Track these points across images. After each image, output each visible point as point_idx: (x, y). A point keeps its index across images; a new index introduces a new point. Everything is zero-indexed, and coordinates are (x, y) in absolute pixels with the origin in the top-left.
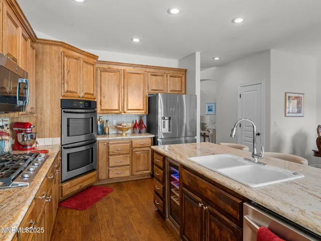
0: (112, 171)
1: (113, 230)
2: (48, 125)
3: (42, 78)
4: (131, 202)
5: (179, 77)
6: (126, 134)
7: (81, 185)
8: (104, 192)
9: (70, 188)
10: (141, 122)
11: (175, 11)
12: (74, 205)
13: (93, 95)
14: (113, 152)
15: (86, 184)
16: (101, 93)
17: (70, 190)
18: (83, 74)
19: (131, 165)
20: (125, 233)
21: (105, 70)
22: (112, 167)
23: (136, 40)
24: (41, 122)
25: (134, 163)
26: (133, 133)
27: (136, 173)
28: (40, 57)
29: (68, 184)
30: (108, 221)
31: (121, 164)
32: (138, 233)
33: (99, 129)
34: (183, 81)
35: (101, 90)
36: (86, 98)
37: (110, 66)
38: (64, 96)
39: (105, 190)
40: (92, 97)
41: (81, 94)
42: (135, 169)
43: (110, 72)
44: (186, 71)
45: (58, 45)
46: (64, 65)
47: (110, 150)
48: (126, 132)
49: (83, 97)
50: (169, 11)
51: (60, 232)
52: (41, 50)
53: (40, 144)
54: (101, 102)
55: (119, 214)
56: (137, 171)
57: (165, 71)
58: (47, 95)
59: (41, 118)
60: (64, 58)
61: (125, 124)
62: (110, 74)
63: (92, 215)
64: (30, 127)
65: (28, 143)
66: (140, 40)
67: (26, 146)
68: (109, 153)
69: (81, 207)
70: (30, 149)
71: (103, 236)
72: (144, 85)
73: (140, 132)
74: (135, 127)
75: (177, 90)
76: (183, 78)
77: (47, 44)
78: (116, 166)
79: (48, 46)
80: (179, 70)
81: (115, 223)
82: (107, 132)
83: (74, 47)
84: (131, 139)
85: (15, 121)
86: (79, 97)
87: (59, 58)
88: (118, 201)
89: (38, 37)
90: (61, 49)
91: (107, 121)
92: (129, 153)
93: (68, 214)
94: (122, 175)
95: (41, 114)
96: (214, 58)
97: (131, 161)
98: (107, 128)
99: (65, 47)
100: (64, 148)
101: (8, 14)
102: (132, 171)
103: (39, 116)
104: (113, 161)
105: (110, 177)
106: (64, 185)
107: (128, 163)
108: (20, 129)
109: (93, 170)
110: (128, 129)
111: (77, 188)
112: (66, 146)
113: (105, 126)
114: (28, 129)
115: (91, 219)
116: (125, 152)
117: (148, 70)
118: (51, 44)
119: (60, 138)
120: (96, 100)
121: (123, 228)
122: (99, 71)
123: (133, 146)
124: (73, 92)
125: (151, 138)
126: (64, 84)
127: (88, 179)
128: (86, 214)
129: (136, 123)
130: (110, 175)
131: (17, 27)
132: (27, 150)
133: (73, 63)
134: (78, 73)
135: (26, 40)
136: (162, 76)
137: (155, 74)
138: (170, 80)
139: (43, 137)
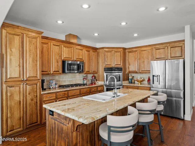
3: (99, 61)
5: (179, 47)
18: (114, 57)
24: (99, 76)
28: (99, 54)
33: (130, 80)
34: (183, 48)
35: (128, 62)
38: (105, 66)
40: (120, 66)
44: (184, 41)
46: (105, 55)
52: (99, 52)
53: (99, 83)
54: (129, 67)
59: (99, 74)
62: (133, 53)
74: (148, 80)
76: (183, 46)
77: (100, 49)
82: (133, 82)
86: (113, 66)
87: (103, 53)
91: (133, 77)
98: (133, 80)
99: (106, 48)
100: (105, 86)
117: (154, 47)
119: (104, 82)
120: (122, 67)
122: (128, 53)
124: (109, 65)
129: (149, 78)
131: (82, 50)
133: (109, 53)
134: (112, 56)
135: (89, 51)
136: (164, 48)
137: (159, 48)
138: (171, 50)
139: (100, 81)
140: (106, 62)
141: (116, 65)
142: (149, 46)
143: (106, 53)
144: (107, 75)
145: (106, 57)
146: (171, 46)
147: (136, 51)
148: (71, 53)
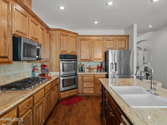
0: (85, 90)
1: (76, 118)
2: (55, 66)
3: (52, 46)
4: (90, 106)
5: (124, 40)
6: (93, 72)
7: (69, 94)
8: (80, 99)
9: (64, 95)
10: (102, 65)
11: (110, 3)
12: (65, 103)
13: (75, 52)
14: (85, 80)
15: (72, 94)
16: (80, 51)
17: (64, 96)
18: (70, 43)
19: (94, 88)
20: (81, 121)
21: (82, 40)
22: (85, 88)
23: (96, 23)
24: (52, 65)
25: (96, 87)
26: (97, 71)
27: (97, 92)
28: (51, 36)
29: (63, 93)
30: (76, 113)
31: (89, 87)
32: (87, 122)
33: (80, 69)
34: (127, 42)
35: (80, 50)
36: (71, 54)
37: (85, 37)
38: (61, 53)
39: (80, 98)
40: (75, 53)
41: (69, 52)
42: (96, 90)
43: (85, 40)
44: (128, 36)
45: (58, 30)
46: (61, 39)
47: (84, 79)
48: (93, 71)
49: (70, 53)
50: (107, 4)
51: (55, 113)
52: (51, 34)
53: (51, 75)
54: (80, 55)
55: (82, 111)
56: (97, 91)
57: (115, 37)
58: (54, 53)
59: (52, 63)
60: (61, 36)
61: (92, 67)
62: (85, 41)
63: (70, 109)
64: (46, 67)
65: (46, 74)
66: (98, 22)
67: (45, 75)
68: (83, 81)
69: (67, 104)
70: (47, 76)
71: (71, 119)
72: (103, 46)
73: (101, 71)
74: (98, 68)
75: (123, 47)
76: (127, 40)
77: (54, 30)
78: (87, 88)
79: (54, 31)
80: (124, 36)
81: (79, 115)
82: (84, 70)
83: (65, 30)
84: (94, 74)
85: (43, 64)
86: (68, 53)
87: (59, 36)
88: (84, 105)
89: (50, 28)
90: (60, 32)
91: (84, 65)
92: (93, 82)
93: (61, 106)
94: (90, 92)
95: (52, 61)
96: (148, 26)
97: (94, 85)
98: (84, 69)
99: (61, 31)
100: (61, 77)
101: (31, 21)
102: (95, 91)
103: (51, 62)
104: (85, 85)
105: (84, 93)
106: (61, 93)
107: (93, 87)
108: (43, 68)
109: (76, 88)
110: (94, 69)
111: (67, 95)
112: (61, 76)
113: (83, 67)
114: (46, 68)
115: (69, 111)
116: (91, 81)
117: (105, 37)
118: (55, 30)
119: (59, 72)
120: (77, 55)
121: (82, 118)
122: (79, 40)
123: (96, 78)
124: (65, 51)
125: (106, 74)
126: (61, 48)
127: (73, 92)
128: (68, 108)
129: (99, 66)
130: (84, 92)
131: (37, 25)
132: (45, 76)
133: (65, 37)
134: (68, 42)
135: (43, 30)
136: (113, 40)
137: (109, 39)
138: (118, 42)
139: (53, 71)
140: (62, 48)
141: (71, 52)
142: (101, 36)
143: (62, 36)
144: (63, 64)
145: (62, 42)
146: (118, 39)
147: (89, 39)
148: (26, 25)
